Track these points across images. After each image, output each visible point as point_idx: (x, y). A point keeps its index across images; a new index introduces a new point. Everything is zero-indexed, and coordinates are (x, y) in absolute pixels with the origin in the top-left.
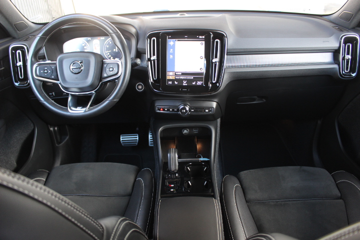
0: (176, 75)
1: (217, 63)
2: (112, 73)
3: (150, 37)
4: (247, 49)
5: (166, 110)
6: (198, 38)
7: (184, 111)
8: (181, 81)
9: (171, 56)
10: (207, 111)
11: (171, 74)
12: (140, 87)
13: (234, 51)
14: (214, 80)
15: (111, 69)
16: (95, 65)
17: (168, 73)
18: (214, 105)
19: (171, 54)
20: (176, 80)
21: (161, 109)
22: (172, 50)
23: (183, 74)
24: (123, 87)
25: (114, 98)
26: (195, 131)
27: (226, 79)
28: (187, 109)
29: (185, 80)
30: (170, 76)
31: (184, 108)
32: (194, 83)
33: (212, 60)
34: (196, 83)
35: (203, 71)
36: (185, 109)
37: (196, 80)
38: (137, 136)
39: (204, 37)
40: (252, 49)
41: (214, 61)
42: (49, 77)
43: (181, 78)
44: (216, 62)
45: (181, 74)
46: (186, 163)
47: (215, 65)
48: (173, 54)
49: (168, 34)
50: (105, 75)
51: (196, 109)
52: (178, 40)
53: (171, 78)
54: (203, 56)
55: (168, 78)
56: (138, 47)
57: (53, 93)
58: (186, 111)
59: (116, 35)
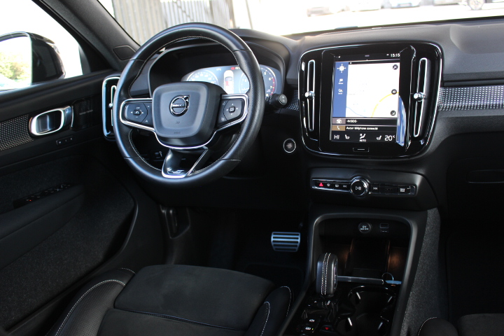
0: (347, 123)
1: (423, 100)
2: (232, 116)
3: (306, 59)
4: (484, 73)
5: (328, 185)
6: (389, 57)
7: (360, 188)
8: (355, 134)
9: (340, 91)
10: (402, 190)
11: (339, 121)
12: (290, 146)
13: (458, 78)
14: (416, 133)
15: (232, 109)
16: (207, 101)
17: (332, 120)
18: (418, 180)
19: (341, 87)
20: (347, 132)
21: (321, 185)
22: (341, 80)
23: (361, 121)
24: (248, 139)
25: (232, 157)
26: (383, 229)
27: (439, 131)
28: (366, 185)
29: (363, 132)
30: (337, 124)
31: (360, 184)
32: (379, 138)
33: (412, 96)
34: (383, 138)
35: (395, 116)
36: (362, 185)
37: (383, 132)
38: (299, 237)
39: (399, 55)
40: (494, 73)
41: (416, 96)
42: (140, 121)
43: (356, 128)
44: (419, 99)
45: (355, 121)
46: (355, 285)
47: (420, 104)
48: (345, 87)
49: (337, 52)
50: (223, 119)
51: (382, 187)
52: (353, 63)
53: (338, 129)
54: (397, 89)
55: (333, 128)
56: (288, 77)
57: (160, 152)
58: (363, 189)
59: (243, 54)
